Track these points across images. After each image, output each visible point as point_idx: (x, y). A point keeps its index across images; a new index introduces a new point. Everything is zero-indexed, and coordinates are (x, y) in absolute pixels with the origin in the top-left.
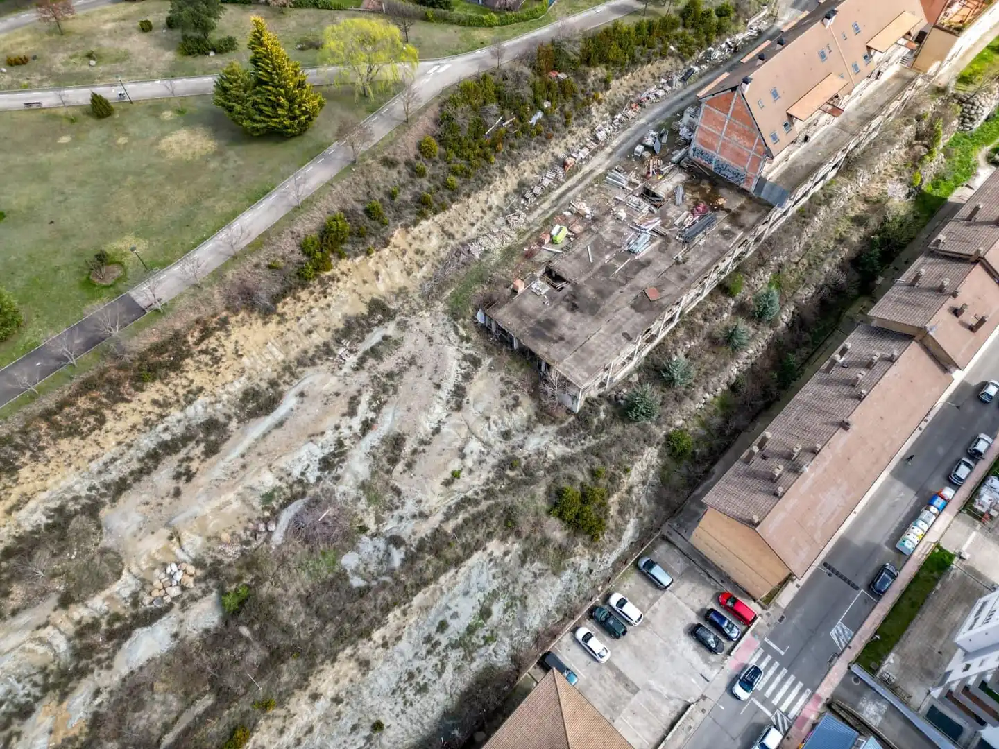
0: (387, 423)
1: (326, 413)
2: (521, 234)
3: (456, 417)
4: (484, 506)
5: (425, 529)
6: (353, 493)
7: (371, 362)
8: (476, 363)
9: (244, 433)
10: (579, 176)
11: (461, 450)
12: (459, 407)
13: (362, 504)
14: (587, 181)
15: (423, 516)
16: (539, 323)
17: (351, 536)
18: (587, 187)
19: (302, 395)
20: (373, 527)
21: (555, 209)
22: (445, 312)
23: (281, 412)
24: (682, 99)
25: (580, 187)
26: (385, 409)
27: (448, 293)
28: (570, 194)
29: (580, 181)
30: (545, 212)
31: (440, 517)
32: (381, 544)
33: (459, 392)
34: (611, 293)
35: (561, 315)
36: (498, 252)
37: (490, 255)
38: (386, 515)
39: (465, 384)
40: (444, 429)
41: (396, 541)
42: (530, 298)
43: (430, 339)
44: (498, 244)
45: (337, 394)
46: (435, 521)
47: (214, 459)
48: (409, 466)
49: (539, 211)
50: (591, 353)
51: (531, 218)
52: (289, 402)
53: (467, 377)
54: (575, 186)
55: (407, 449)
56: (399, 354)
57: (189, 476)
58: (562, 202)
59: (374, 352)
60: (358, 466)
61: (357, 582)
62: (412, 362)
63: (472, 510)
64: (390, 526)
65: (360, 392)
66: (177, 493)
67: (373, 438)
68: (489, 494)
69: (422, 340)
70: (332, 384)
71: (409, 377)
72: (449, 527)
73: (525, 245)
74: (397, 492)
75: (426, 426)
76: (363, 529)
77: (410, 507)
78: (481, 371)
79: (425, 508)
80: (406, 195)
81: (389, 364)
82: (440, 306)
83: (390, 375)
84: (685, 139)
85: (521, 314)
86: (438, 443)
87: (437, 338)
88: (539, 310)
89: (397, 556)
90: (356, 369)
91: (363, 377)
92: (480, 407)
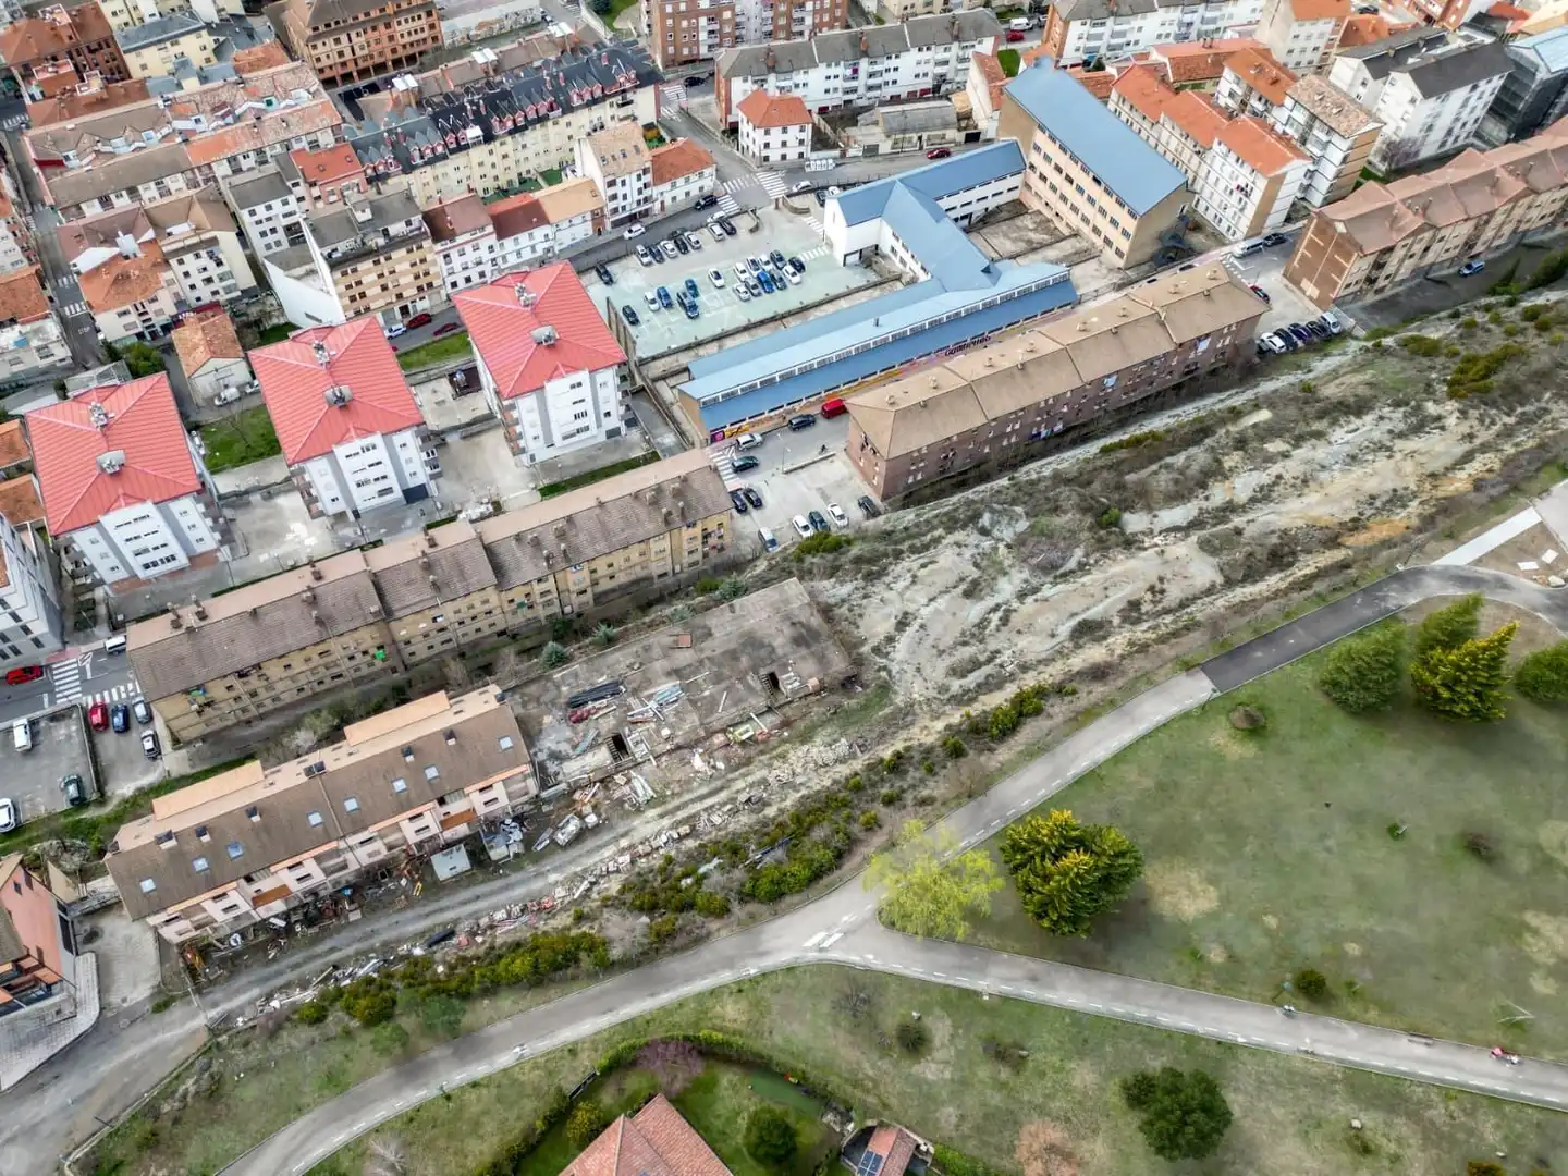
0: (975, 611)
1: (1030, 616)
2: (783, 757)
3: (911, 608)
4: (905, 546)
5: (959, 536)
6: (1013, 571)
7: (982, 658)
8: (876, 650)
9: (1106, 610)
10: (681, 815)
11: (913, 582)
12: (906, 614)
13: (1007, 563)
14: (677, 802)
15: (958, 545)
16: (808, 646)
17: (1020, 542)
18: (679, 795)
19: (1053, 636)
20: (1001, 546)
21: (730, 776)
22: (896, 693)
23: (1074, 622)
24: (478, 898)
25: (687, 797)
26: (977, 621)
27: (887, 710)
28: (704, 790)
29: (685, 805)
30: (744, 776)
31: (945, 542)
32: (996, 533)
33: (902, 624)
34: (724, 654)
35: (783, 646)
36: (818, 741)
37: (828, 740)
38: (988, 551)
39: (892, 632)
40: (924, 601)
41: (984, 532)
42: (805, 673)
43: (918, 670)
44: (815, 750)
45: (1019, 632)
46: (951, 539)
47: (1132, 598)
48: (962, 580)
49: (750, 779)
50: (772, 605)
51: (764, 772)
52: (1065, 630)
53: (890, 640)
54: (693, 801)
55: (963, 587)
56: (953, 659)
57: (1152, 589)
58: (718, 783)
59: (976, 665)
60: (1006, 588)
61: (1019, 509)
62: (941, 653)
63: (917, 542)
64: (987, 544)
65: (998, 630)
66: (1161, 580)
67: (990, 602)
68: (898, 555)
69: (927, 671)
70: (1022, 642)
71: (947, 641)
72: (940, 532)
73: (785, 741)
74: (976, 565)
75: (941, 603)
76: (1009, 546)
77: (968, 553)
78: (873, 642)
79: (957, 550)
80: (914, 775)
81: (966, 652)
82: (899, 700)
83: (965, 644)
84: (522, 825)
85: (822, 660)
86: (933, 591)
87: (911, 670)
88: (803, 658)
89: (986, 520)
90: (998, 652)
91: (992, 645)
92: (887, 610)
